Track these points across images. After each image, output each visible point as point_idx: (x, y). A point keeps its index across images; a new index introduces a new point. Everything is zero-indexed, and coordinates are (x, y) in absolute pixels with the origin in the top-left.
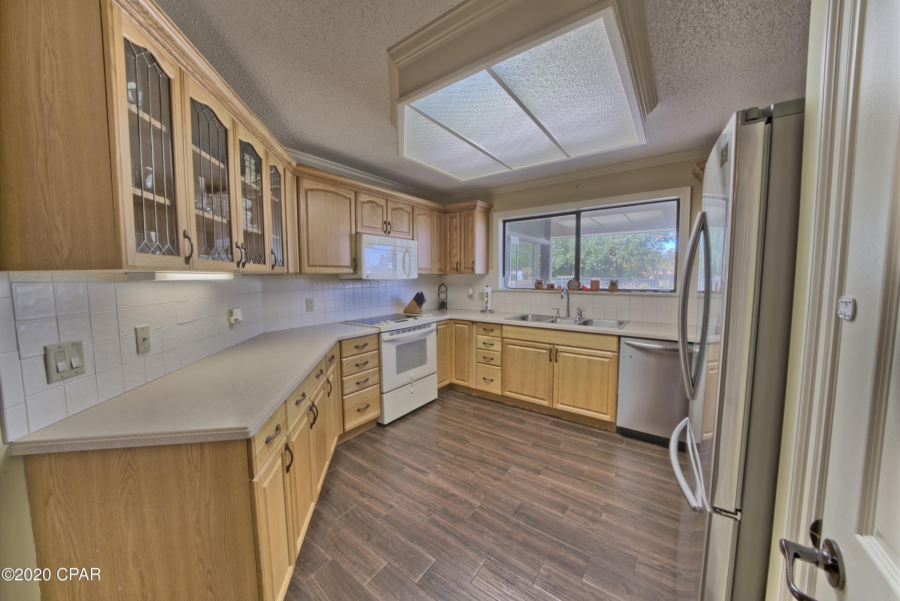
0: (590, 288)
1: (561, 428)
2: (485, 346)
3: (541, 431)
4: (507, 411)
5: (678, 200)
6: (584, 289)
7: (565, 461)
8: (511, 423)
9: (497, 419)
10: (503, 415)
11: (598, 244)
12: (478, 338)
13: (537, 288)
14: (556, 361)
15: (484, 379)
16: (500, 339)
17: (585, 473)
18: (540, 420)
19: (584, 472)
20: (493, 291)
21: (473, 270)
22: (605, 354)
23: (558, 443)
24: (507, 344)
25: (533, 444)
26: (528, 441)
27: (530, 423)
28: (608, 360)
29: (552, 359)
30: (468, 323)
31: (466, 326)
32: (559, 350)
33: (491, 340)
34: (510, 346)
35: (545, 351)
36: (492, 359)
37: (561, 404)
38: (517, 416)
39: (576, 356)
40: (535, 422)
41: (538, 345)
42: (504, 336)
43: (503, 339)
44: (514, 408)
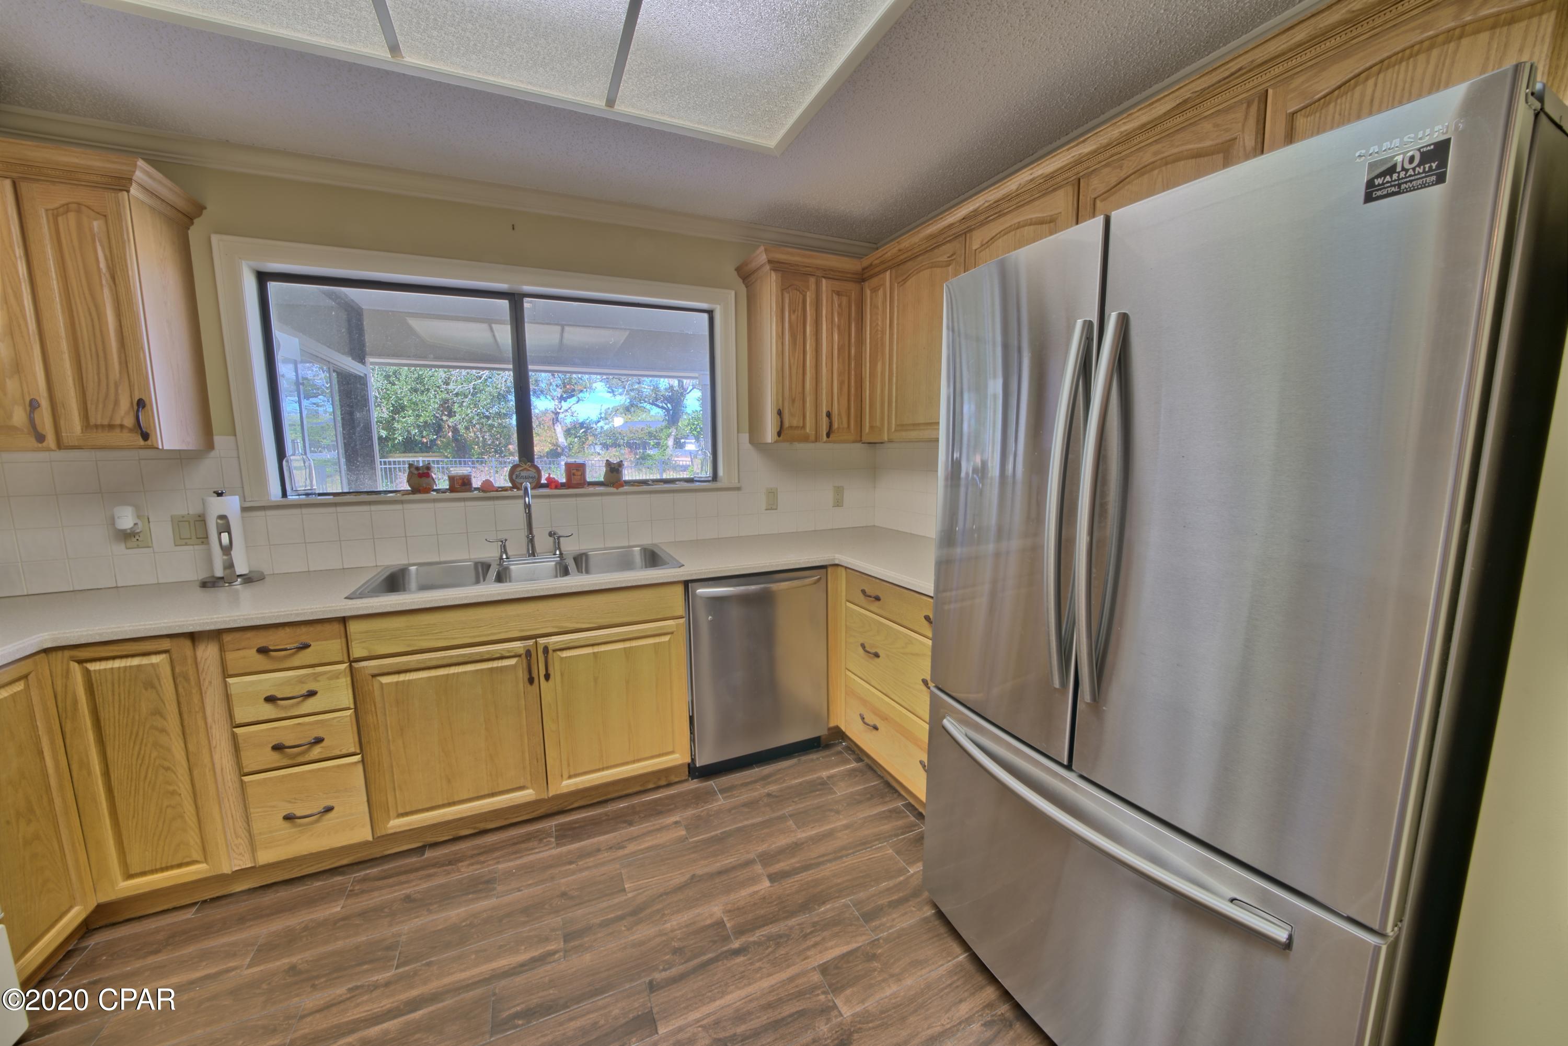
0: (564, 480)
1: (589, 837)
2: (277, 706)
3: (552, 878)
4: (412, 876)
5: (710, 313)
6: (553, 485)
7: (668, 925)
8: (455, 914)
9: (395, 929)
10: (408, 899)
11: (416, 390)
12: (233, 691)
13: (415, 490)
14: (547, 677)
15: (289, 818)
16: (343, 666)
17: (728, 925)
18: (523, 846)
19: (720, 924)
20: (244, 509)
21: (145, 436)
22: (660, 628)
23: (615, 886)
24: (374, 676)
25: (567, 938)
26: (547, 940)
27: (509, 874)
28: (666, 638)
29: (535, 675)
30: (166, 644)
31: (155, 659)
32: (551, 648)
33: (301, 680)
34: (385, 680)
35: (513, 662)
36: (319, 741)
37: (570, 777)
38: (455, 877)
39: (596, 649)
40: (519, 862)
41: (488, 652)
42: (357, 652)
43: (355, 665)
44: (428, 854)
